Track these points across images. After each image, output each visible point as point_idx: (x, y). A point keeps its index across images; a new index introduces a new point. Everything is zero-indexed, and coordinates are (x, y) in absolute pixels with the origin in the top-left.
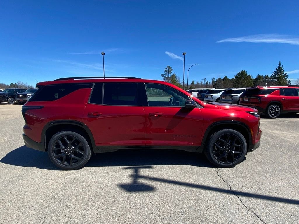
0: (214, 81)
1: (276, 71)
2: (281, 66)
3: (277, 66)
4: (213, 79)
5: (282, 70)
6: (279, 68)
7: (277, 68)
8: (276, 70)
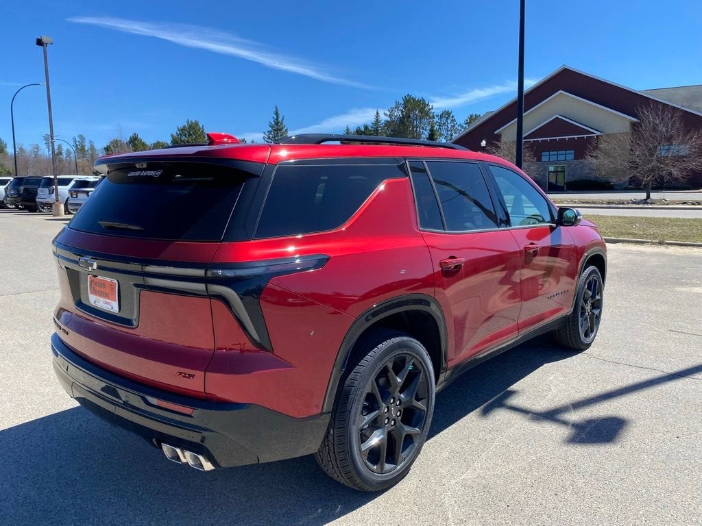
0: (83, 147)
1: (270, 129)
2: (280, 120)
3: (271, 118)
4: (78, 139)
5: (283, 128)
6: (277, 123)
7: (273, 123)
8: (271, 127)
